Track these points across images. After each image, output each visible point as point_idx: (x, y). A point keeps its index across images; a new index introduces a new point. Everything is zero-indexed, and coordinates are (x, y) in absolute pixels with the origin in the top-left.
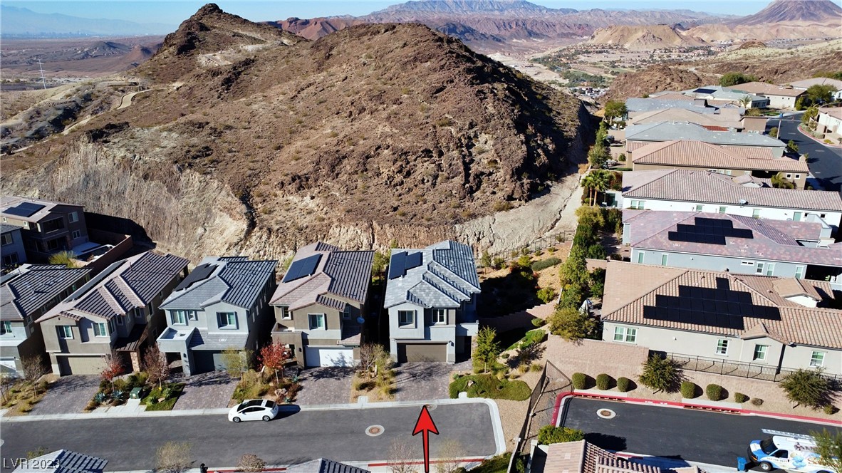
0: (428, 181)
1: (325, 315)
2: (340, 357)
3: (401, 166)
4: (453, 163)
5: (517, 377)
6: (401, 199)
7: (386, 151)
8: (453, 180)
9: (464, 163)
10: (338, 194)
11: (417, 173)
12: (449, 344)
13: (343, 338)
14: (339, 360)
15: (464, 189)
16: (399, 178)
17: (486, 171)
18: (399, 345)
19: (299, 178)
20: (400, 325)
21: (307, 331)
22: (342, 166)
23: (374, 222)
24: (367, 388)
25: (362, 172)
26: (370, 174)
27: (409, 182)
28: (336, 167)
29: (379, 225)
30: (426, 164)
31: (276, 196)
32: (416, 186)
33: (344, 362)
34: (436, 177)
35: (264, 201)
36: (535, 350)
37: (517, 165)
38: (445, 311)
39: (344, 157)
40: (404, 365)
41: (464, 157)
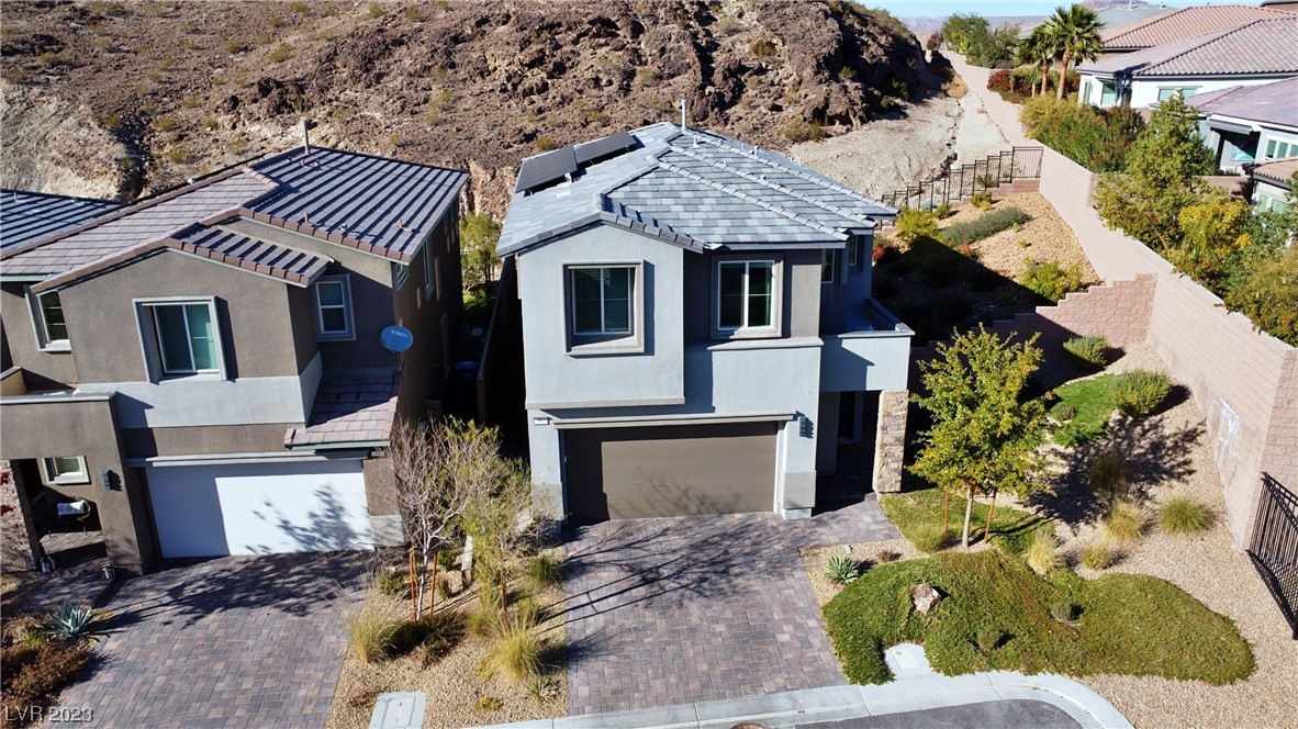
0: (610, 83)
1: (221, 305)
2: (320, 508)
3: (542, 51)
4: (669, 46)
5: (1118, 558)
6: (544, 118)
7: (502, 28)
8: (671, 81)
9: (697, 47)
10: (378, 115)
11: (582, 67)
12: (793, 427)
13: (315, 417)
14: (319, 526)
15: (702, 96)
16: (535, 77)
17: (752, 63)
18: (568, 439)
19: (279, 85)
20: (572, 341)
21: (139, 389)
22: (391, 60)
23: (473, 166)
24: (421, 651)
25: (443, 67)
26: (462, 74)
27: (563, 85)
28: (377, 63)
29: (486, 168)
30: (602, 52)
31: (215, 126)
32: (580, 92)
33: (345, 533)
34: (630, 75)
35: (181, 138)
36: (1145, 443)
37: (825, 50)
38: (777, 270)
39: (399, 43)
40: (596, 532)
41: (695, 36)
